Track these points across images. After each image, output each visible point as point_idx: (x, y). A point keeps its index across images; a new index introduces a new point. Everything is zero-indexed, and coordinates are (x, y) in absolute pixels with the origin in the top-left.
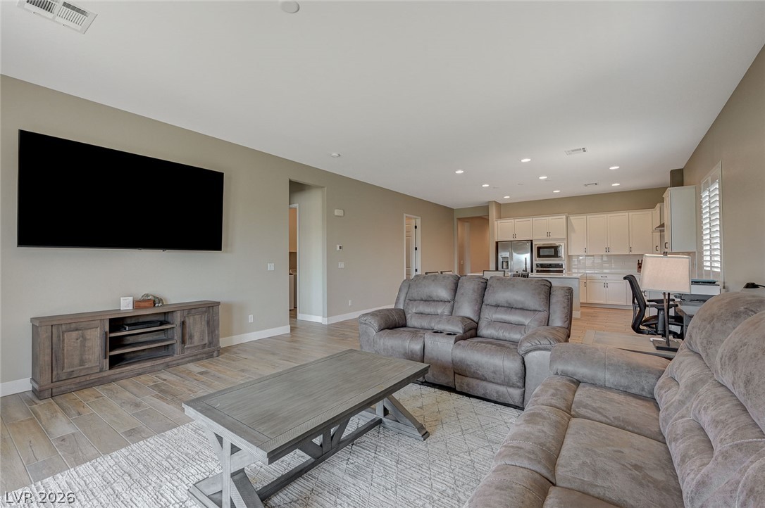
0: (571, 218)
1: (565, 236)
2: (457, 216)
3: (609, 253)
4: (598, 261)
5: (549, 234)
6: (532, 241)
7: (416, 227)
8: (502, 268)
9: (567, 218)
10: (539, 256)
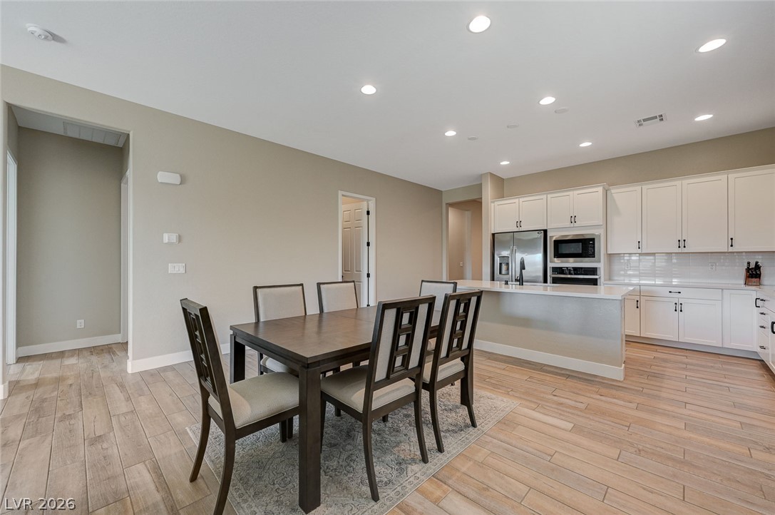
0: (613, 191)
1: (601, 221)
2: (446, 200)
3: (685, 250)
4: (660, 262)
5: (573, 219)
6: (545, 232)
7: (368, 213)
8: (500, 273)
9: (606, 192)
10: (558, 254)
